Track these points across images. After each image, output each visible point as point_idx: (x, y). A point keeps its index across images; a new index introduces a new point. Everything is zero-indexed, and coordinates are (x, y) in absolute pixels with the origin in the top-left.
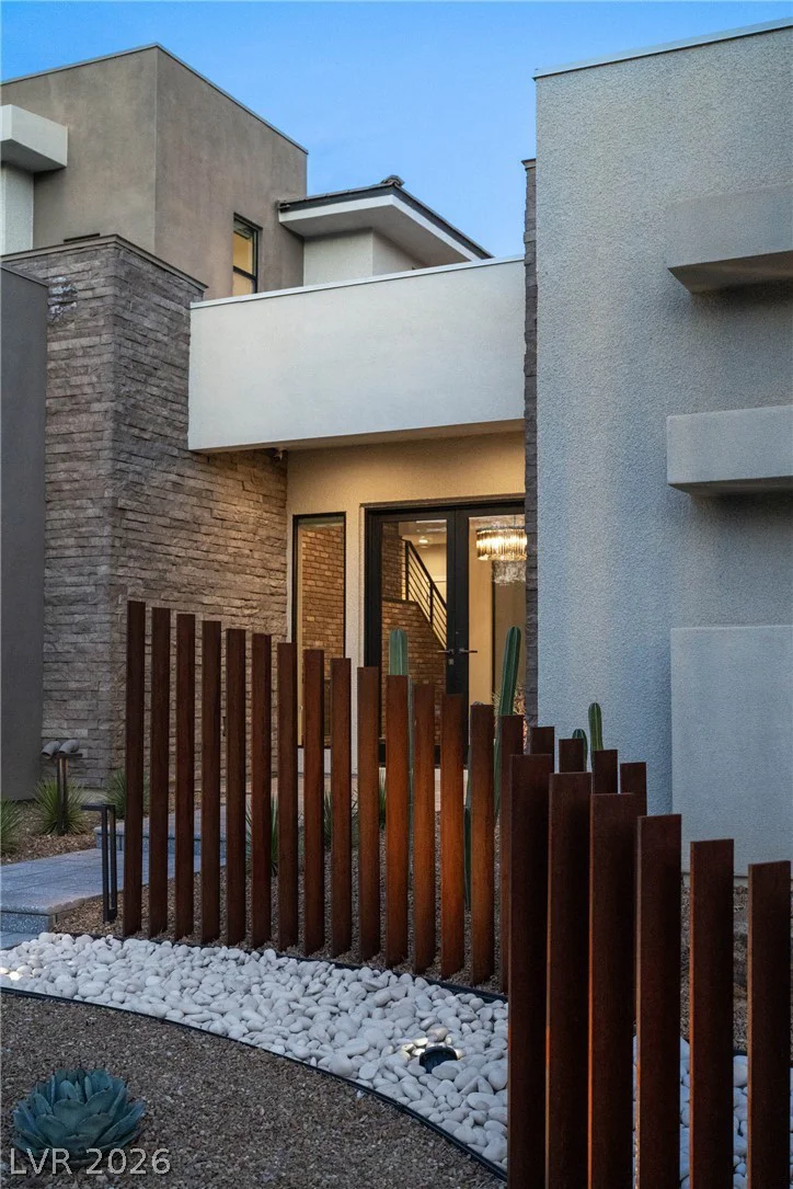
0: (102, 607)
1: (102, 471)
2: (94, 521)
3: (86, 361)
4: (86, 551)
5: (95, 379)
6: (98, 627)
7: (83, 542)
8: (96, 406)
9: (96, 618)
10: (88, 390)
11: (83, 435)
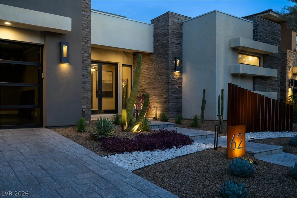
0: (89, 78)
1: (89, 46)
2: (87, 57)
3: (84, 18)
4: (85, 64)
5: (86, 23)
6: (88, 82)
7: (84, 62)
8: (86, 30)
9: (87, 80)
10: (84, 25)
11: (83, 36)
